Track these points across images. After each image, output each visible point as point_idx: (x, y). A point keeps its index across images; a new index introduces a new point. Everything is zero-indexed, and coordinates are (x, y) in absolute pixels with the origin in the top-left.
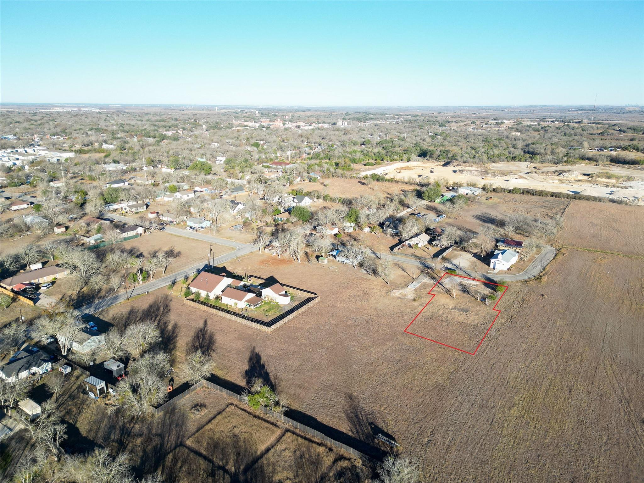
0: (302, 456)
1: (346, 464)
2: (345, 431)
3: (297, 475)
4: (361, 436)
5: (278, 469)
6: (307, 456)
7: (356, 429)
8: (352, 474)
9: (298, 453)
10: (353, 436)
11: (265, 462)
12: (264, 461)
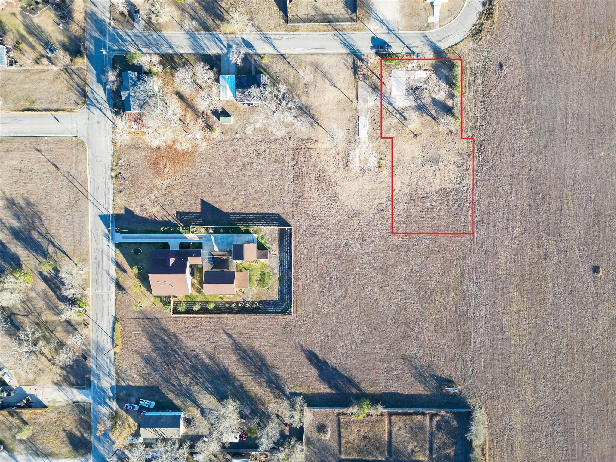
0: (411, 428)
1: (438, 418)
2: (421, 392)
3: (418, 442)
4: (433, 390)
5: (406, 444)
6: (414, 426)
7: (427, 386)
8: (445, 423)
9: (408, 427)
10: (428, 393)
11: (396, 444)
12: (394, 444)
